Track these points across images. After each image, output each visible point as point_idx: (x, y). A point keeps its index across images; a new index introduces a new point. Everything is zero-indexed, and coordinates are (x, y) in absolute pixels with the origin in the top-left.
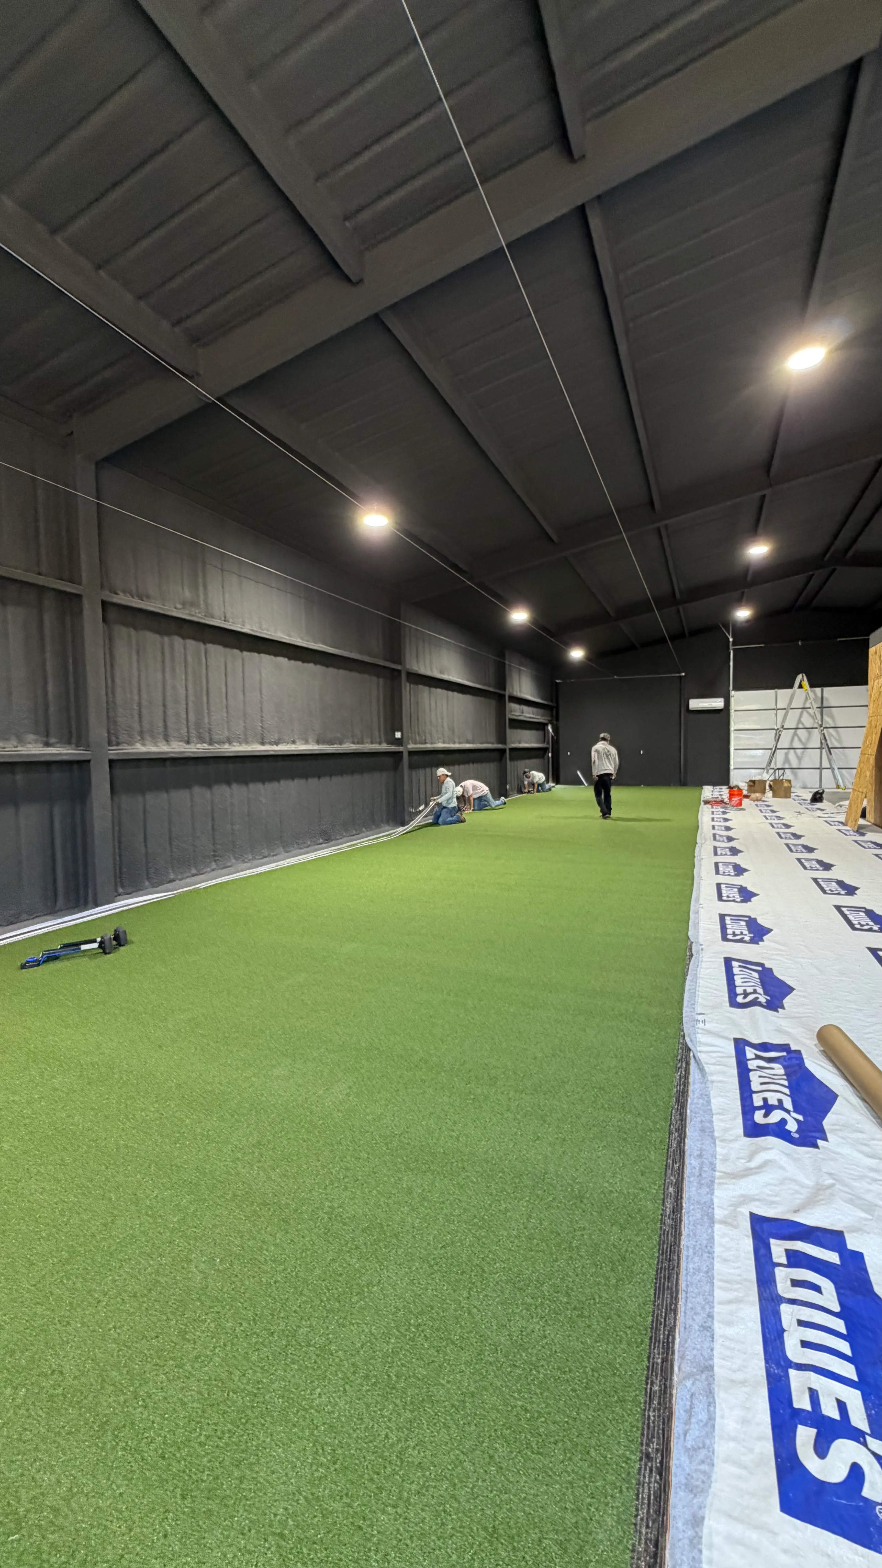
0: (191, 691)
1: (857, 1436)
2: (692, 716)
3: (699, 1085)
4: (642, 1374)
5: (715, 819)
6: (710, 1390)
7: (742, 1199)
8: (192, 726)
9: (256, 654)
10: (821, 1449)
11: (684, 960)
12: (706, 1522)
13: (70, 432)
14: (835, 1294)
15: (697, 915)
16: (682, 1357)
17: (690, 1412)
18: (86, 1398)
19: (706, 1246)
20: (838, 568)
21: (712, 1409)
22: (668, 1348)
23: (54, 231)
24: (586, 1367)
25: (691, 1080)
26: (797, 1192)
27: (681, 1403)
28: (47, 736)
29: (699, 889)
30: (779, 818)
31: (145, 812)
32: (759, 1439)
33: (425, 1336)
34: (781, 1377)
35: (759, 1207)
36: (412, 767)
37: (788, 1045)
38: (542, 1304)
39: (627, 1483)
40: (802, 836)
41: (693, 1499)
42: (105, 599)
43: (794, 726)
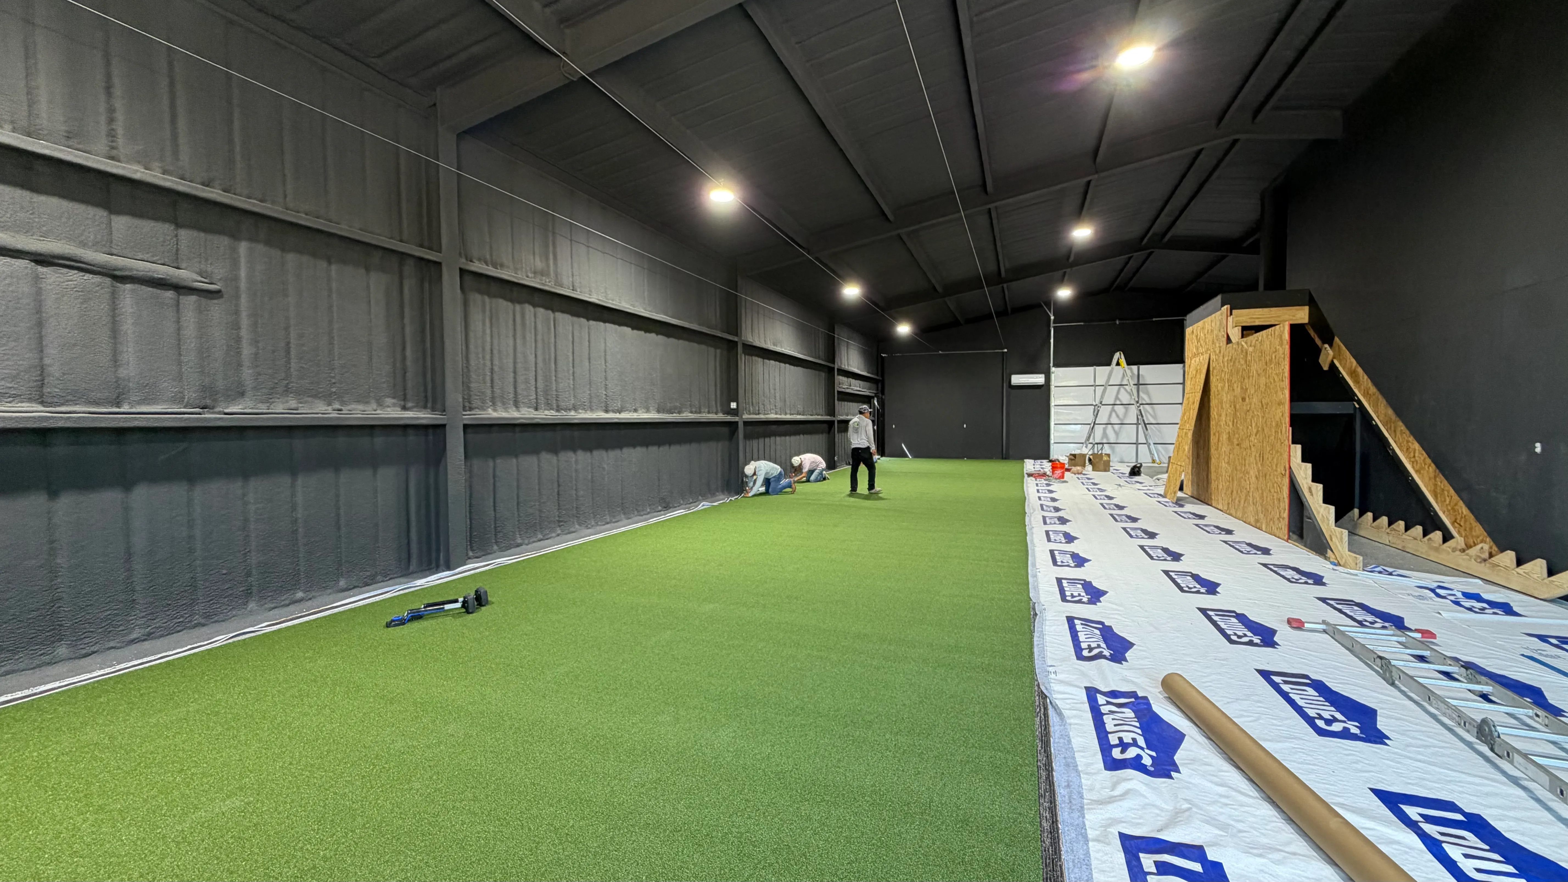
0: (540, 358)
2: (1013, 391)
3: (1059, 727)
5: (1041, 491)
7: (1111, 821)
8: (540, 393)
9: (602, 324)
11: (1029, 619)
13: (432, 103)
15: (1035, 579)
19: (1084, 860)
20: (1157, 251)
25: (1051, 723)
26: (1158, 815)
28: (405, 400)
29: (1034, 556)
30: (1101, 490)
31: (494, 477)
35: (1125, 828)
36: (746, 437)
37: (1135, 692)
40: (1125, 507)
42: (463, 266)
43: (1112, 403)
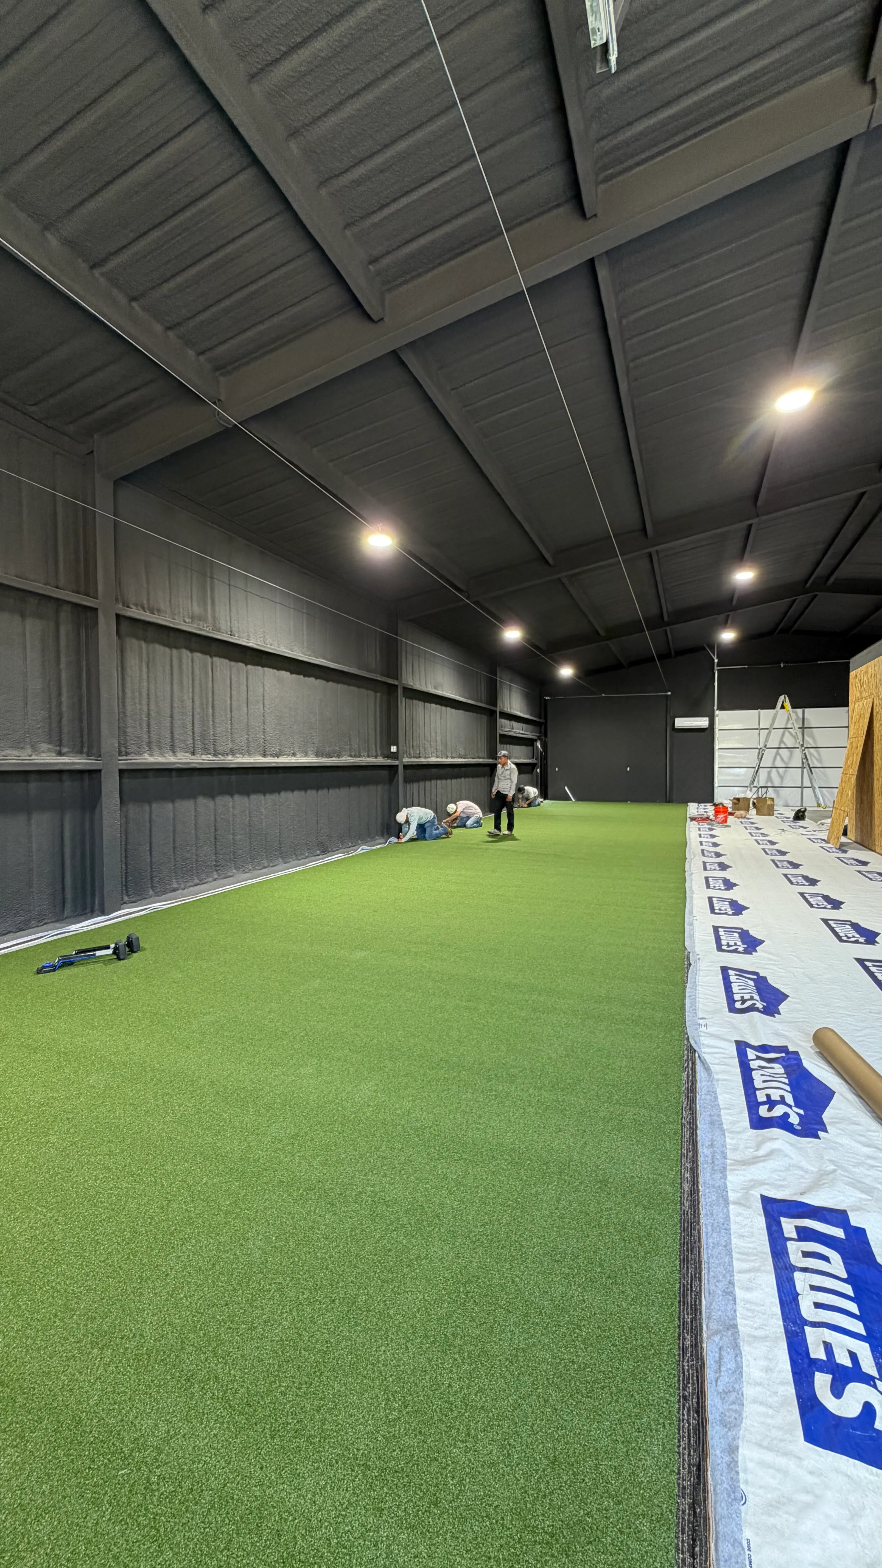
0: (197, 703)
1: (868, 1380)
2: (678, 734)
3: (706, 1083)
4: (675, 1331)
5: (702, 836)
6: (736, 1343)
7: (752, 1183)
8: (197, 738)
9: (260, 668)
10: (837, 1391)
11: (683, 969)
12: (740, 1450)
13: (89, 451)
14: (842, 1264)
15: (692, 927)
16: (709, 1318)
17: (719, 1362)
18: (169, 1356)
19: (723, 1224)
20: (821, 594)
21: (739, 1359)
22: (696, 1310)
23: (93, 267)
24: (624, 1326)
25: (698, 1079)
26: (802, 1177)
27: (711, 1355)
28: (60, 745)
29: (692, 903)
30: (763, 835)
31: (150, 821)
32: (782, 1383)
33: (475, 1301)
34: (797, 1333)
35: (768, 1190)
36: (407, 780)
38: (578, 1274)
39: (669, 1420)
40: (787, 853)
41: (727, 1432)
42: (118, 612)
43: (777, 746)
